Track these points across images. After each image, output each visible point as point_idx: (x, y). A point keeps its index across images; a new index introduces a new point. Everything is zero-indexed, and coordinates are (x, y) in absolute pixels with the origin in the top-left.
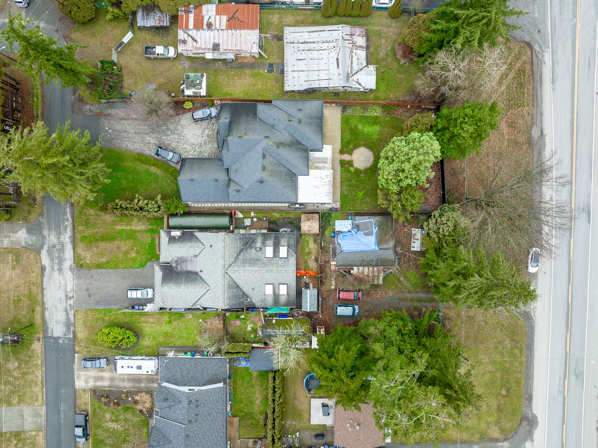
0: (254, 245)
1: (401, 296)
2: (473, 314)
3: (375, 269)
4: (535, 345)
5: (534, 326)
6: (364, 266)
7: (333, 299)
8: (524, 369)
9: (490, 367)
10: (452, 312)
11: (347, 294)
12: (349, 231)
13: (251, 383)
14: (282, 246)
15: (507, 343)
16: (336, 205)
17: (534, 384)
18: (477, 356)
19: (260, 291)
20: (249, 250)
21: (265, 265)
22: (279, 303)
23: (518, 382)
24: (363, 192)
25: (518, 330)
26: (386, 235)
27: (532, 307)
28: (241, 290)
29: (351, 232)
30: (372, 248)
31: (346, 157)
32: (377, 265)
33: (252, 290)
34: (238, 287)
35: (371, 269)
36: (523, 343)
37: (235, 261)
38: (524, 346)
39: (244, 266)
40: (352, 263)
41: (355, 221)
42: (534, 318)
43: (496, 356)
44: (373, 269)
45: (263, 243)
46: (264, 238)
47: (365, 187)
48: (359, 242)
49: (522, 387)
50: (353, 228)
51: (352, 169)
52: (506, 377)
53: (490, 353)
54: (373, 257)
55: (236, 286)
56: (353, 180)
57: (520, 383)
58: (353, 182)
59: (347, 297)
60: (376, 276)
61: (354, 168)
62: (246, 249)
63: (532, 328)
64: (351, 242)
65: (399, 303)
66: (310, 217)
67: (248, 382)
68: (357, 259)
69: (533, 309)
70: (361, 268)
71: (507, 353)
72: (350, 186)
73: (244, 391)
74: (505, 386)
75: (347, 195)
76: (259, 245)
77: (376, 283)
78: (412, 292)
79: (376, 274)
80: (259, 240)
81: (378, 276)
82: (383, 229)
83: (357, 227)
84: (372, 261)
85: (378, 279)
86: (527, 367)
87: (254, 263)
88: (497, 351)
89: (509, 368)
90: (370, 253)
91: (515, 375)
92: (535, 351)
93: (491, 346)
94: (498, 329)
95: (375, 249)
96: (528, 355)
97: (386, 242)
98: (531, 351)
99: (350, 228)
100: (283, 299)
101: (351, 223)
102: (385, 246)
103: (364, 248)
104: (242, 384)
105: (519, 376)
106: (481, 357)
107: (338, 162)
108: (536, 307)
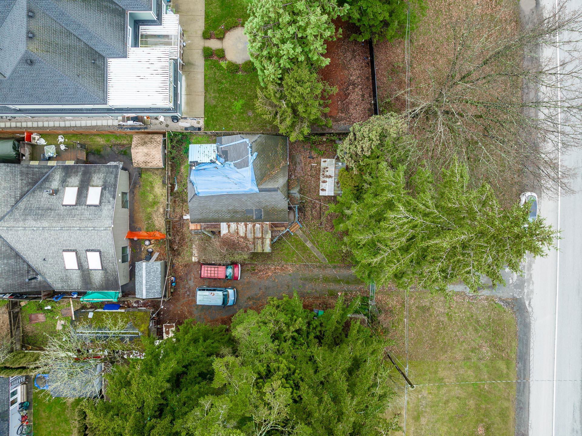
0: (47, 185)
1: (307, 273)
2: (428, 304)
3: (258, 226)
4: (531, 354)
5: (530, 323)
6: (237, 221)
7: (195, 278)
8: (513, 393)
9: (457, 391)
10: (393, 300)
11: (213, 269)
12: (212, 162)
13: (63, 417)
14: (93, 186)
15: (486, 351)
16: (198, 123)
17: (530, 418)
18: (436, 372)
19: (57, 263)
20: (38, 193)
21: (60, 217)
22: (91, 283)
23: (503, 414)
24: (241, 102)
25: (503, 329)
26: (273, 167)
27: (526, 291)
28: (24, 261)
29: (214, 162)
30: (247, 189)
31: (214, 44)
32: (259, 219)
33: (43, 262)
34: (17, 255)
35: (250, 226)
36: (511, 350)
37: (11, 211)
38: (513, 356)
39: (24, 220)
40: (216, 216)
41: (221, 144)
42: (529, 309)
43: (467, 371)
44: (254, 226)
45: (64, 183)
46: (66, 174)
47: (246, 94)
48: (226, 180)
49: (511, 423)
50: (218, 156)
51: (223, 64)
52: (484, 406)
53: (457, 368)
54: (250, 205)
55: (13, 254)
56: (224, 81)
57: (508, 416)
58: (226, 84)
59: (213, 275)
60: (258, 238)
61: (227, 62)
62: (34, 192)
63: (526, 326)
64: (213, 179)
65: (304, 285)
66: (146, 140)
67: (59, 415)
68: (224, 209)
69: (528, 295)
70: (233, 225)
71: (485, 366)
72: (220, 91)
73: (51, 429)
74: (482, 421)
75: (216, 106)
76: (55, 184)
77: (259, 250)
78: (326, 267)
79: (260, 235)
80: (57, 177)
81: (263, 238)
82: (268, 157)
83: (224, 155)
84: (251, 211)
85: (263, 243)
86: (518, 391)
87: (42, 215)
88: (468, 364)
89: (489, 392)
90: (245, 198)
91: (500, 402)
92: (531, 363)
93: (459, 356)
94: (470, 328)
95: (252, 190)
96: (520, 371)
97: (273, 178)
98: (525, 363)
99: (213, 156)
100: (98, 278)
101: (215, 148)
102: (270, 186)
103: (234, 189)
104: (48, 418)
105: (506, 404)
106: (442, 373)
107: (200, 52)
108: (532, 291)
